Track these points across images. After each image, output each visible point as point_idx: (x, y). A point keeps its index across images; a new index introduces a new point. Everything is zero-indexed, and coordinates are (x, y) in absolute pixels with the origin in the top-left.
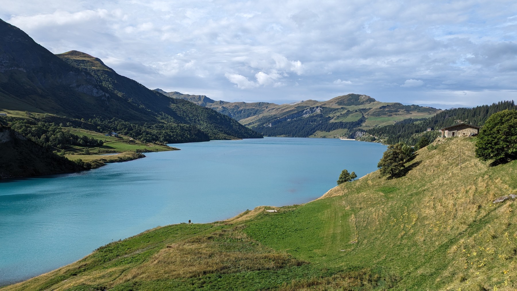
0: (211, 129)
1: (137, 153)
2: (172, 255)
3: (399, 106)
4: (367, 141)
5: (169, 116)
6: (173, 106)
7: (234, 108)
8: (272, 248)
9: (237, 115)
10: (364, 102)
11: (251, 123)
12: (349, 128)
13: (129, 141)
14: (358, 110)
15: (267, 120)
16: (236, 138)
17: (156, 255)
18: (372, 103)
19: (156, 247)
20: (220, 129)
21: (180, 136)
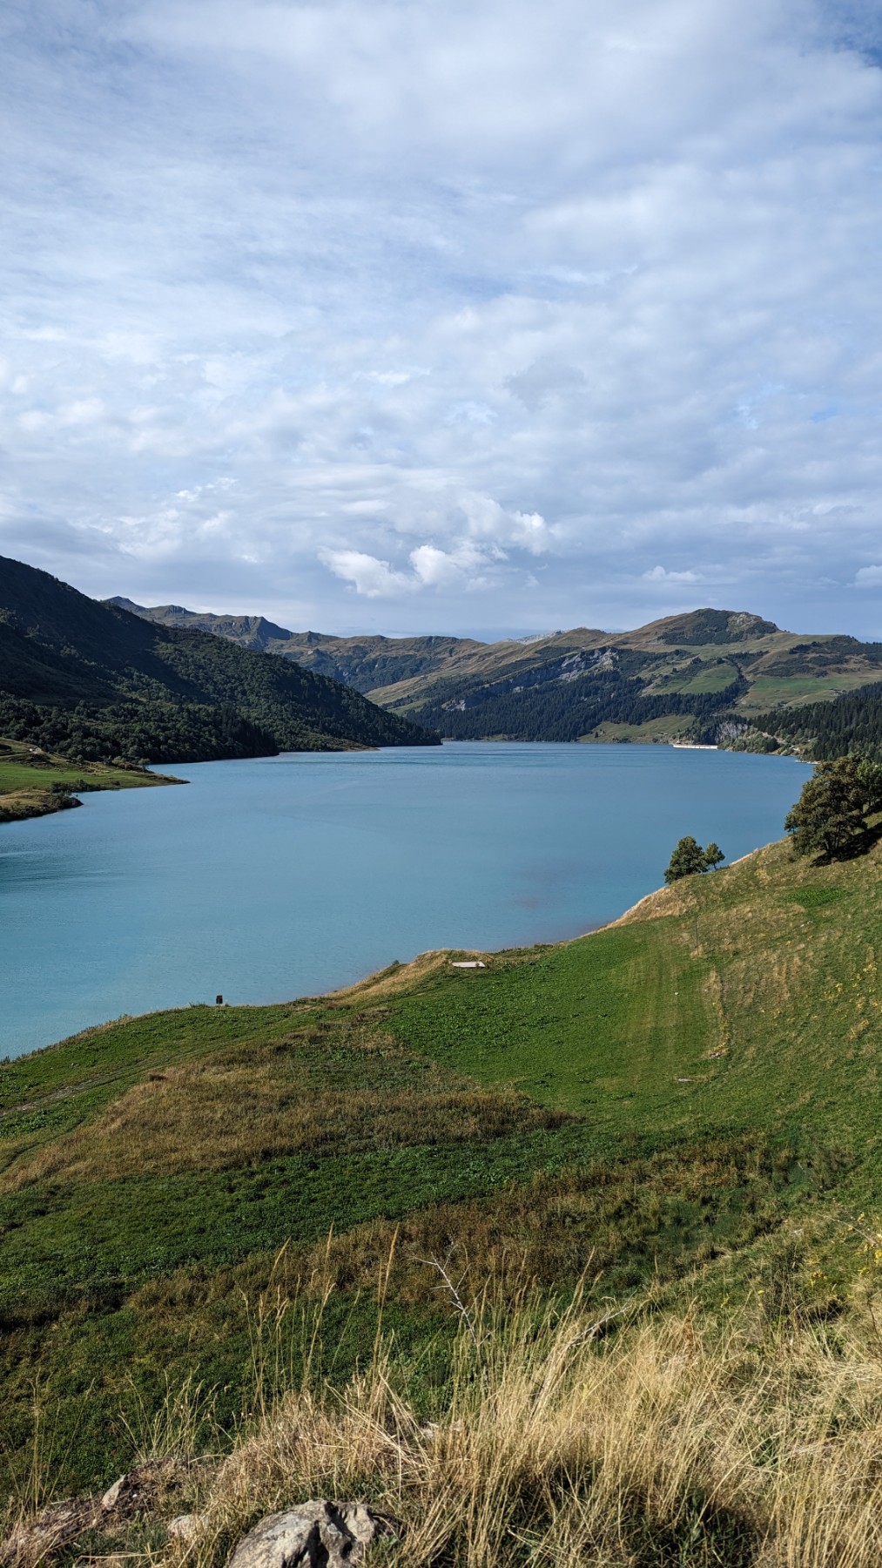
0: (282, 719)
1: (55, 794)
2: (165, 1102)
3: (846, 644)
4: (753, 751)
5: (154, 680)
6: (164, 649)
7: (350, 653)
8: (470, 1077)
9: (360, 676)
10: (742, 633)
11: (402, 699)
12: (700, 713)
13: (30, 758)
14: (727, 658)
15: (453, 689)
16: (357, 744)
17: (117, 1104)
18: (768, 636)
19: (116, 1079)
20: (310, 718)
21: (188, 740)
